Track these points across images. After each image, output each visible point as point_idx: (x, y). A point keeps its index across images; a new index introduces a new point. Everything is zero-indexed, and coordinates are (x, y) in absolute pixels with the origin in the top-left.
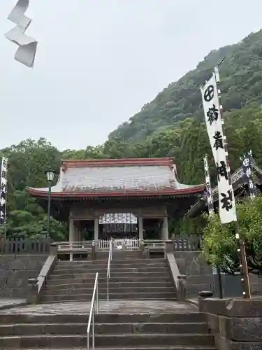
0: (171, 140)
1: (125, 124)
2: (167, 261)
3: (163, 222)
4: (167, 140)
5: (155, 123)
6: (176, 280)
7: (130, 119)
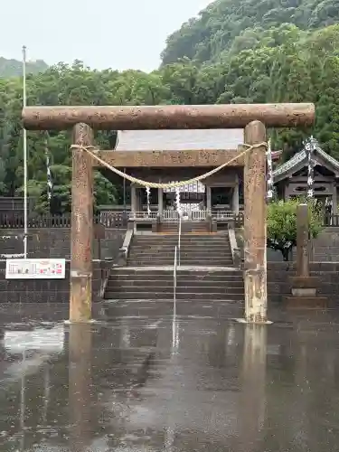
0: (257, 64)
2: (228, 236)
5: (239, 22)
6: (233, 252)
7: (200, 14)
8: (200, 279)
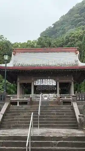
1: (49, 27)
2: (72, 107)
3: (71, 85)
4: (74, 37)
7: (53, 25)
8: (55, 145)
